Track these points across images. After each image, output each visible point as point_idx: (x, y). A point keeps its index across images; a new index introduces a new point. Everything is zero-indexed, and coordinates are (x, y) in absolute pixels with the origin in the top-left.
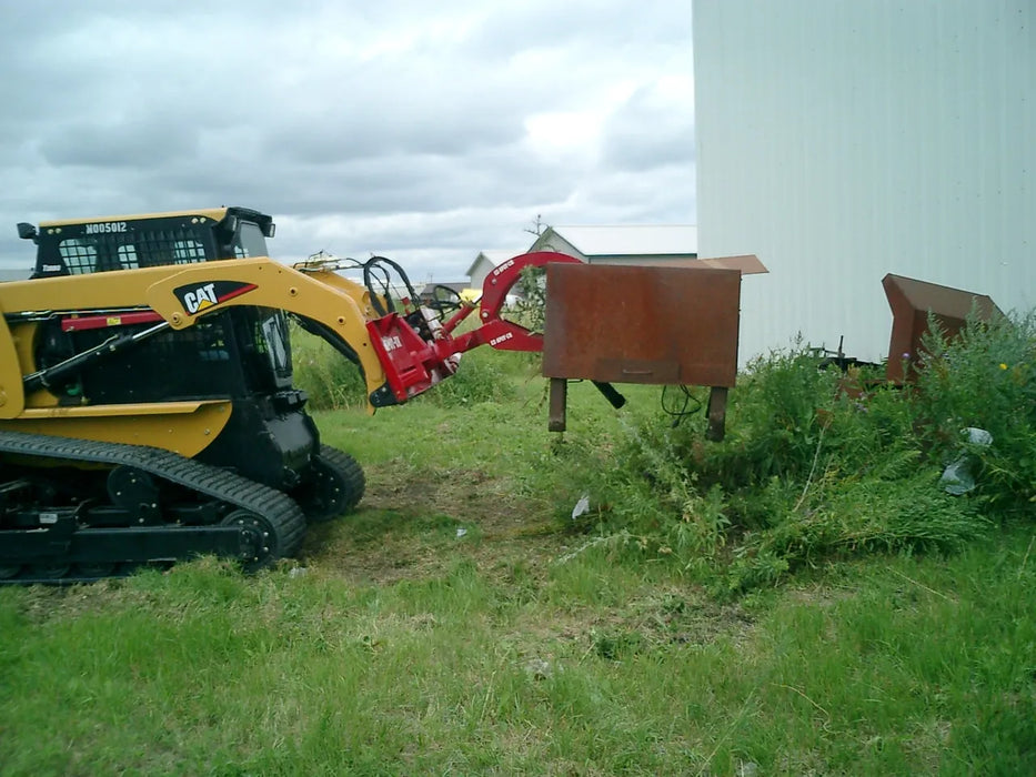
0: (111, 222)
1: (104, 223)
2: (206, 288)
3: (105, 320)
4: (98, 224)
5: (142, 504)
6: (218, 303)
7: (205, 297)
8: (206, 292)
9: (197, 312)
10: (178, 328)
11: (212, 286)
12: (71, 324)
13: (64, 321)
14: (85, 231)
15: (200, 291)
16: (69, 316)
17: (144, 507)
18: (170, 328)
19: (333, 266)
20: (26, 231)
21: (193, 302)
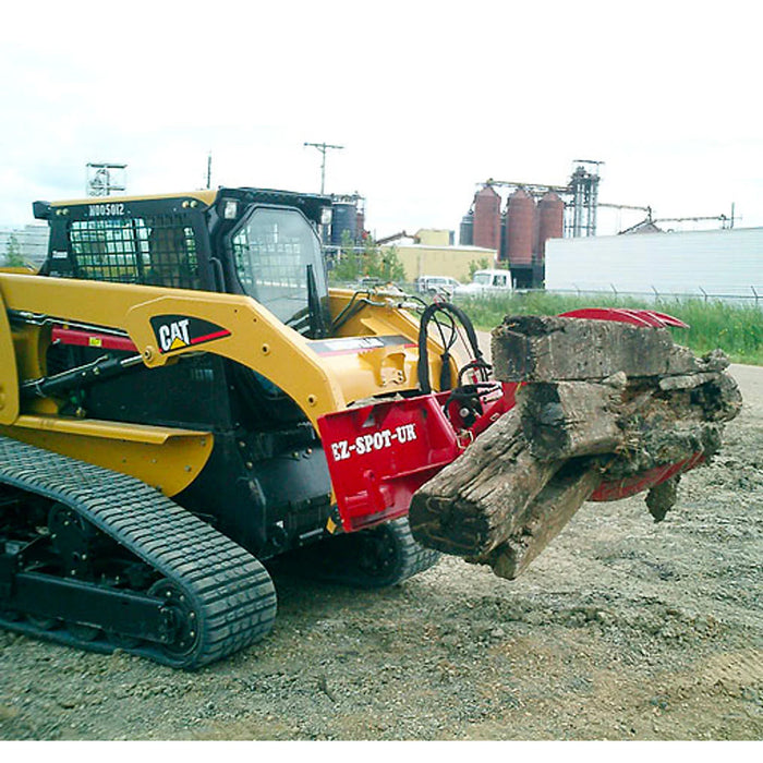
0: (111, 203)
1: (105, 204)
2: (180, 323)
3: (88, 339)
4: (100, 204)
5: (75, 553)
6: (191, 345)
7: (179, 335)
8: (180, 328)
9: (170, 351)
10: (150, 366)
11: (186, 322)
12: (60, 336)
13: (54, 330)
14: (88, 213)
15: (174, 326)
16: (61, 326)
17: (76, 556)
18: (142, 363)
19: (395, 303)
20: (41, 211)
21: (167, 337)
